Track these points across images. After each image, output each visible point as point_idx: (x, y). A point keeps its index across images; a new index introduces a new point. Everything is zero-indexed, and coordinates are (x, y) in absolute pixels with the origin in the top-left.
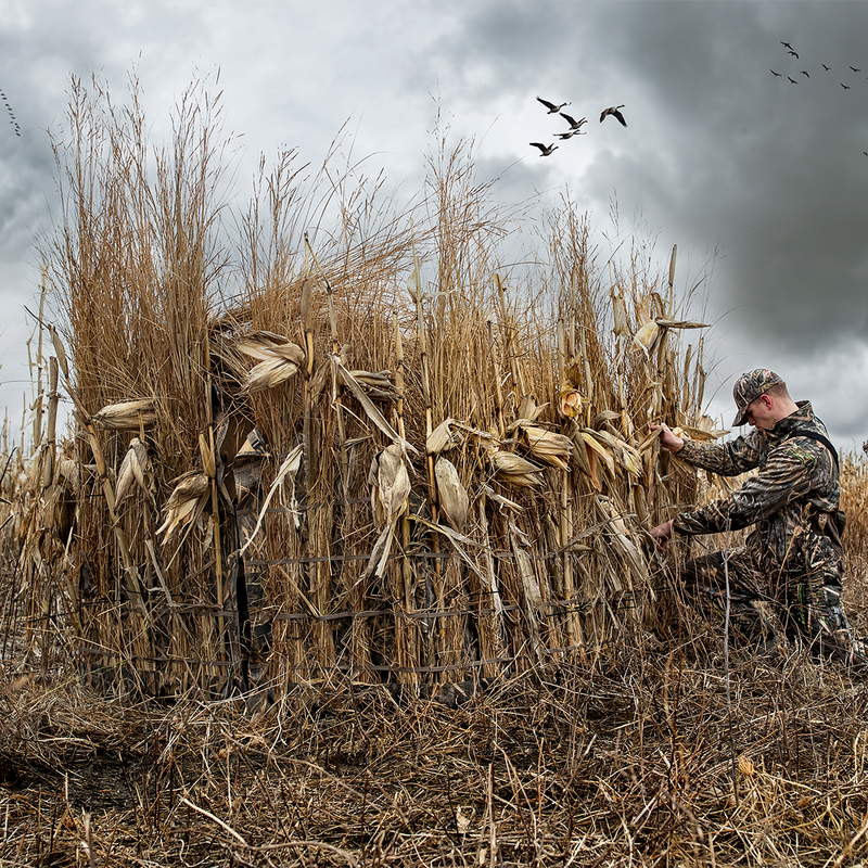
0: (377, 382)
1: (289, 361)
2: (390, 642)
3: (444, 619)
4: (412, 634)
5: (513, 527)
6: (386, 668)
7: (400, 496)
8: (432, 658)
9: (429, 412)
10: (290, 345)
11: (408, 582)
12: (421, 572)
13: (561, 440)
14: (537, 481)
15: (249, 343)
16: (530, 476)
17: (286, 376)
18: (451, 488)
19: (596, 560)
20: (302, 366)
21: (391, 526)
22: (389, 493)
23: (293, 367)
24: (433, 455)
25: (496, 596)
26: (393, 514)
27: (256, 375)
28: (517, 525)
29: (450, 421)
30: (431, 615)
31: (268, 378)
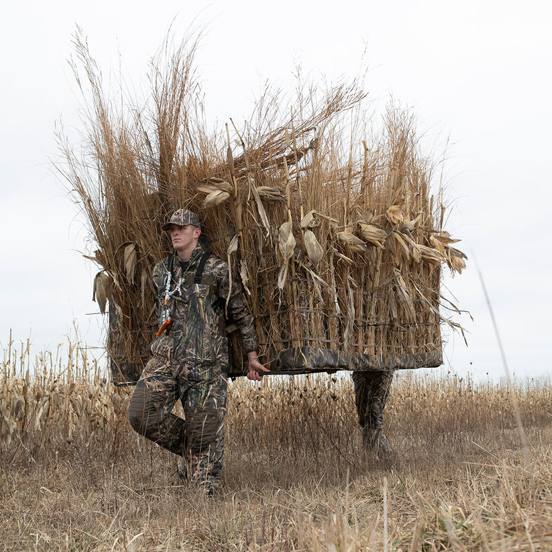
0: (273, 193)
1: (225, 191)
2: (289, 327)
3: (313, 314)
4: (297, 320)
5: (349, 277)
6: (287, 341)
7: (291, 247)
8: (308, 333)
9: (302, 207)
10: (225, 182)
11: (295, 293)
12: (301, 288)
13: (380, 232)
14: (363, 249)
15: (202, 185)
16: (359, 246)
17: (224, 198)
18: (311, 245)
19: (388, 302)
20: (232, 194)
21: (286, 262)
22: (285, 245)
23: (227, 194)
24: (303, 229)
25: (337, 304)
26: (287, 257)
27: (209, 198)
28: (351, 275)
29: (313, 211)
30: (307, 311)
31: (215, 200)
